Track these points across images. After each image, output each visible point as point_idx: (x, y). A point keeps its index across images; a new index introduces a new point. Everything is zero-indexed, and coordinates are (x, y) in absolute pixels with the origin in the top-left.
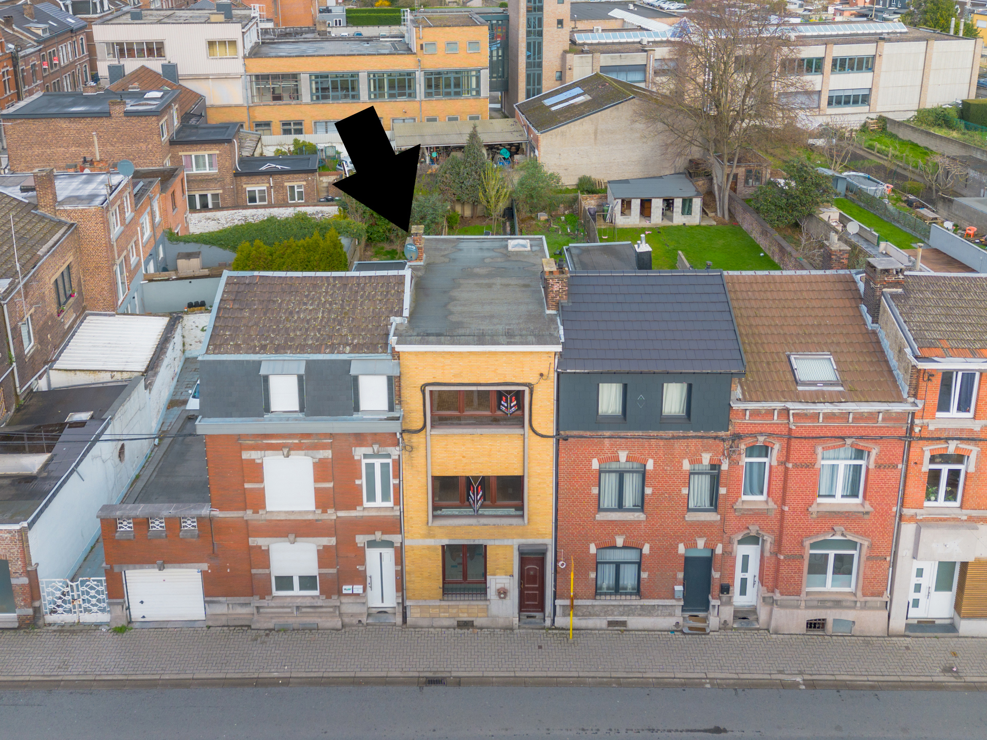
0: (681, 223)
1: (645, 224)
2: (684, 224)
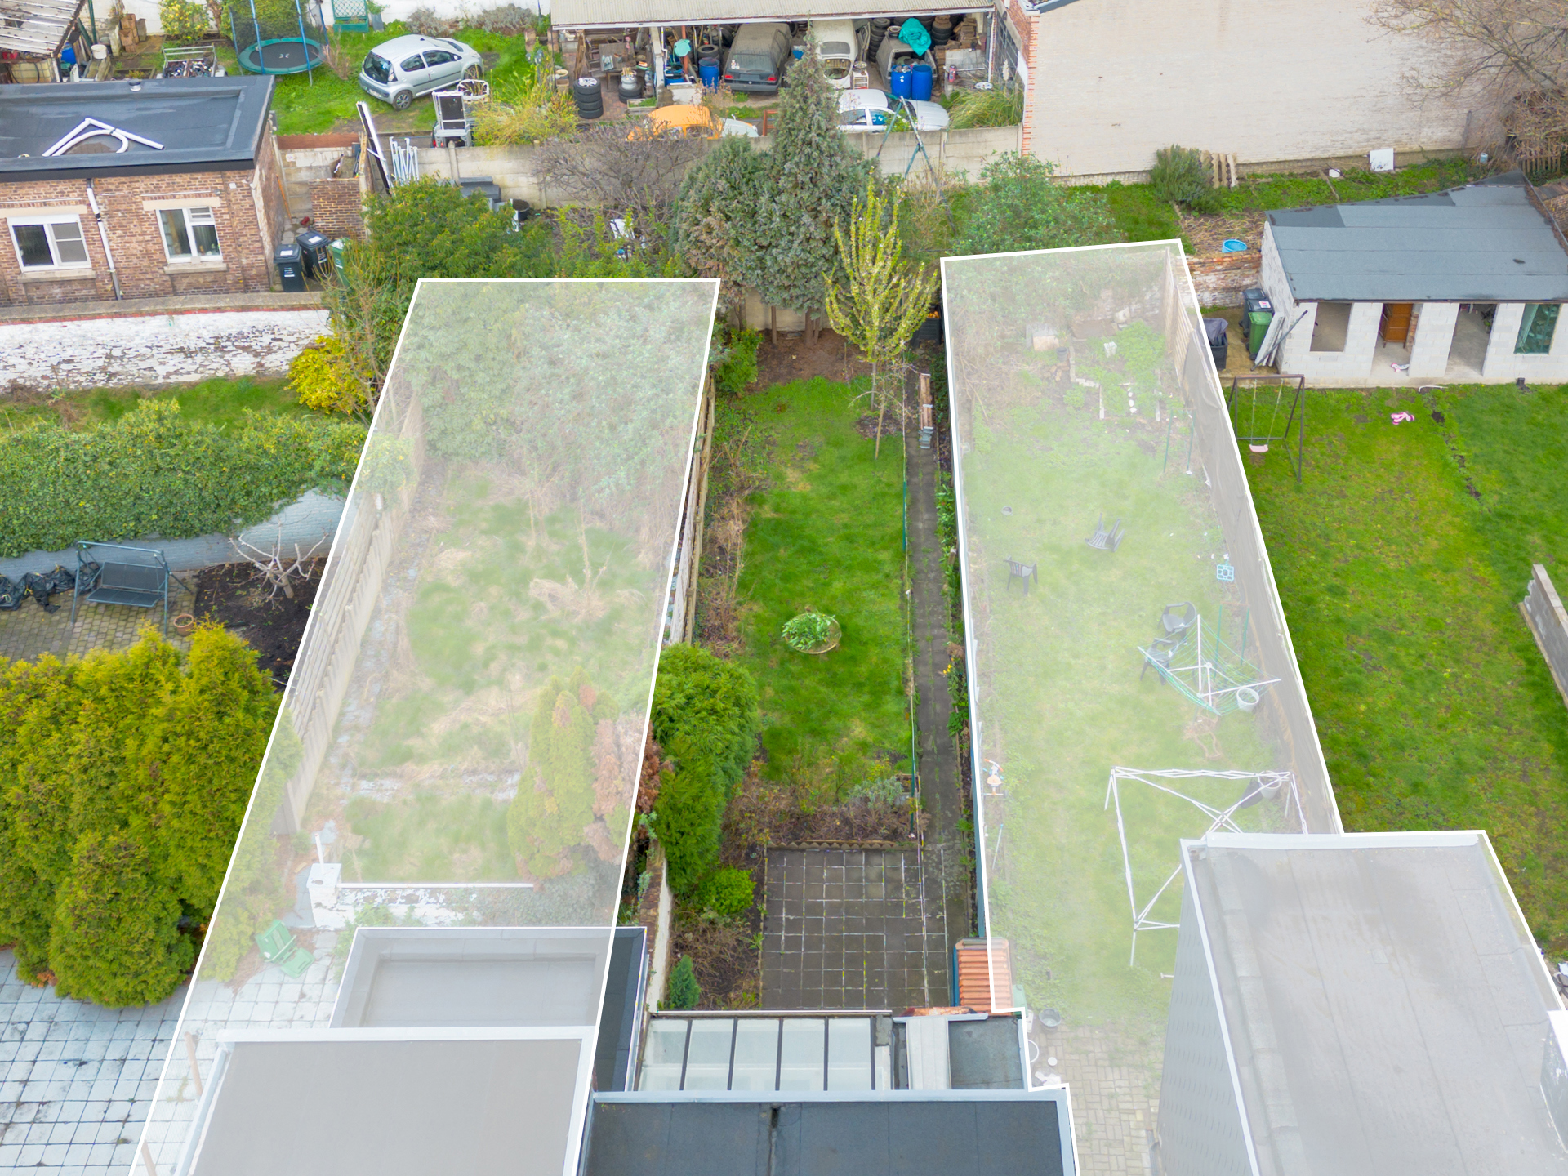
0: (1509, 378)
1: (1390, 376)
2: (1520, 382)
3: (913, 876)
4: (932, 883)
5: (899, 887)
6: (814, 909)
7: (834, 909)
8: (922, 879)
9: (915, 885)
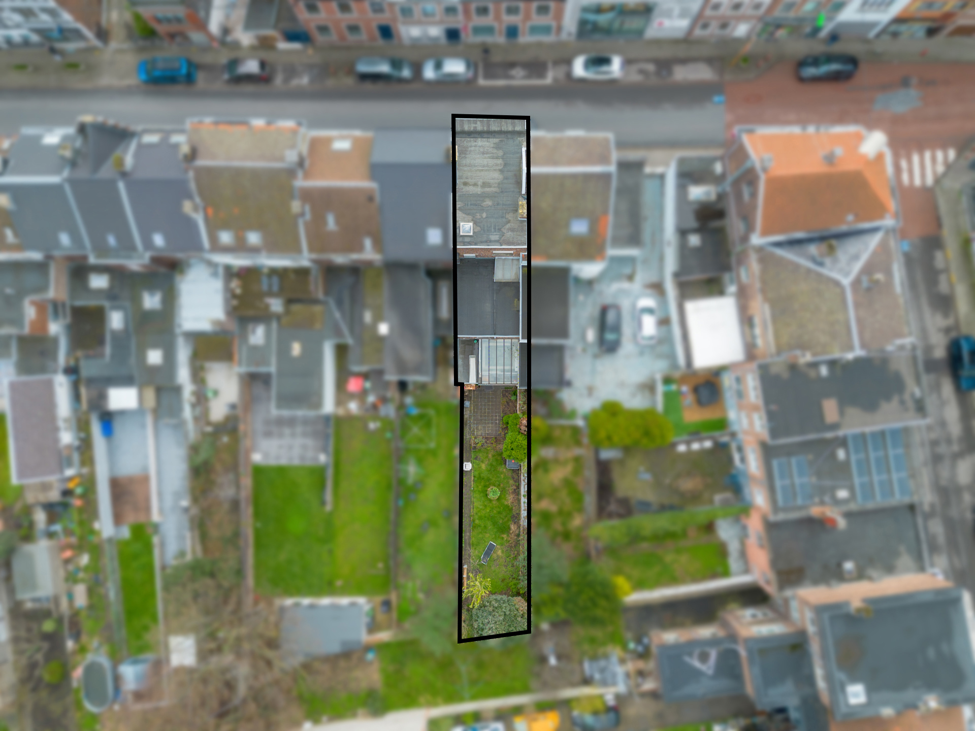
3: (474, 431)
4: (470, 429)
5: (476, 428)
6: (492, 423)
7: (488, 423)
8: (472, 429)
9: (474, 428)
